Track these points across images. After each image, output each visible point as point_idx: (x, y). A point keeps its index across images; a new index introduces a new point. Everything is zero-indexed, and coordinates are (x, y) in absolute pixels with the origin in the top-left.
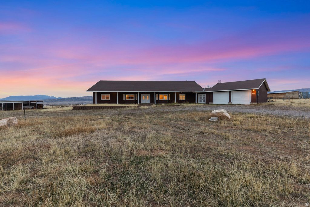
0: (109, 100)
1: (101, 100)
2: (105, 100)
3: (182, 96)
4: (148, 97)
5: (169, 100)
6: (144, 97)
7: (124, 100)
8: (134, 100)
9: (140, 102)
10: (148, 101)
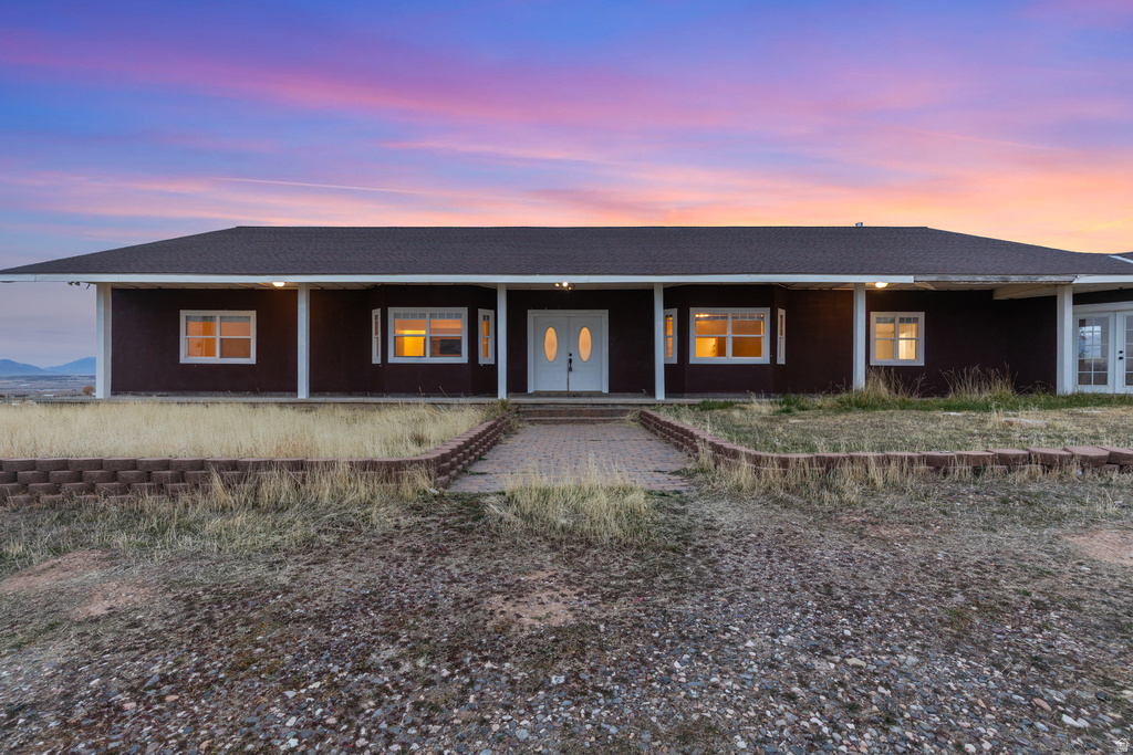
0: (252, 360)
1: (183, 359)
2: (216, 359)
3: (890, 327)
4: (585, 334)
5: (781, 360)
6: (551, 335)
7: (376, 359)
8: (464, 359)
9: (518, 382)
10: (592, 375)
